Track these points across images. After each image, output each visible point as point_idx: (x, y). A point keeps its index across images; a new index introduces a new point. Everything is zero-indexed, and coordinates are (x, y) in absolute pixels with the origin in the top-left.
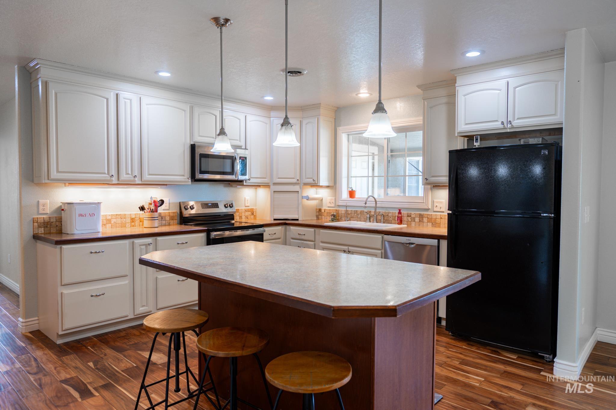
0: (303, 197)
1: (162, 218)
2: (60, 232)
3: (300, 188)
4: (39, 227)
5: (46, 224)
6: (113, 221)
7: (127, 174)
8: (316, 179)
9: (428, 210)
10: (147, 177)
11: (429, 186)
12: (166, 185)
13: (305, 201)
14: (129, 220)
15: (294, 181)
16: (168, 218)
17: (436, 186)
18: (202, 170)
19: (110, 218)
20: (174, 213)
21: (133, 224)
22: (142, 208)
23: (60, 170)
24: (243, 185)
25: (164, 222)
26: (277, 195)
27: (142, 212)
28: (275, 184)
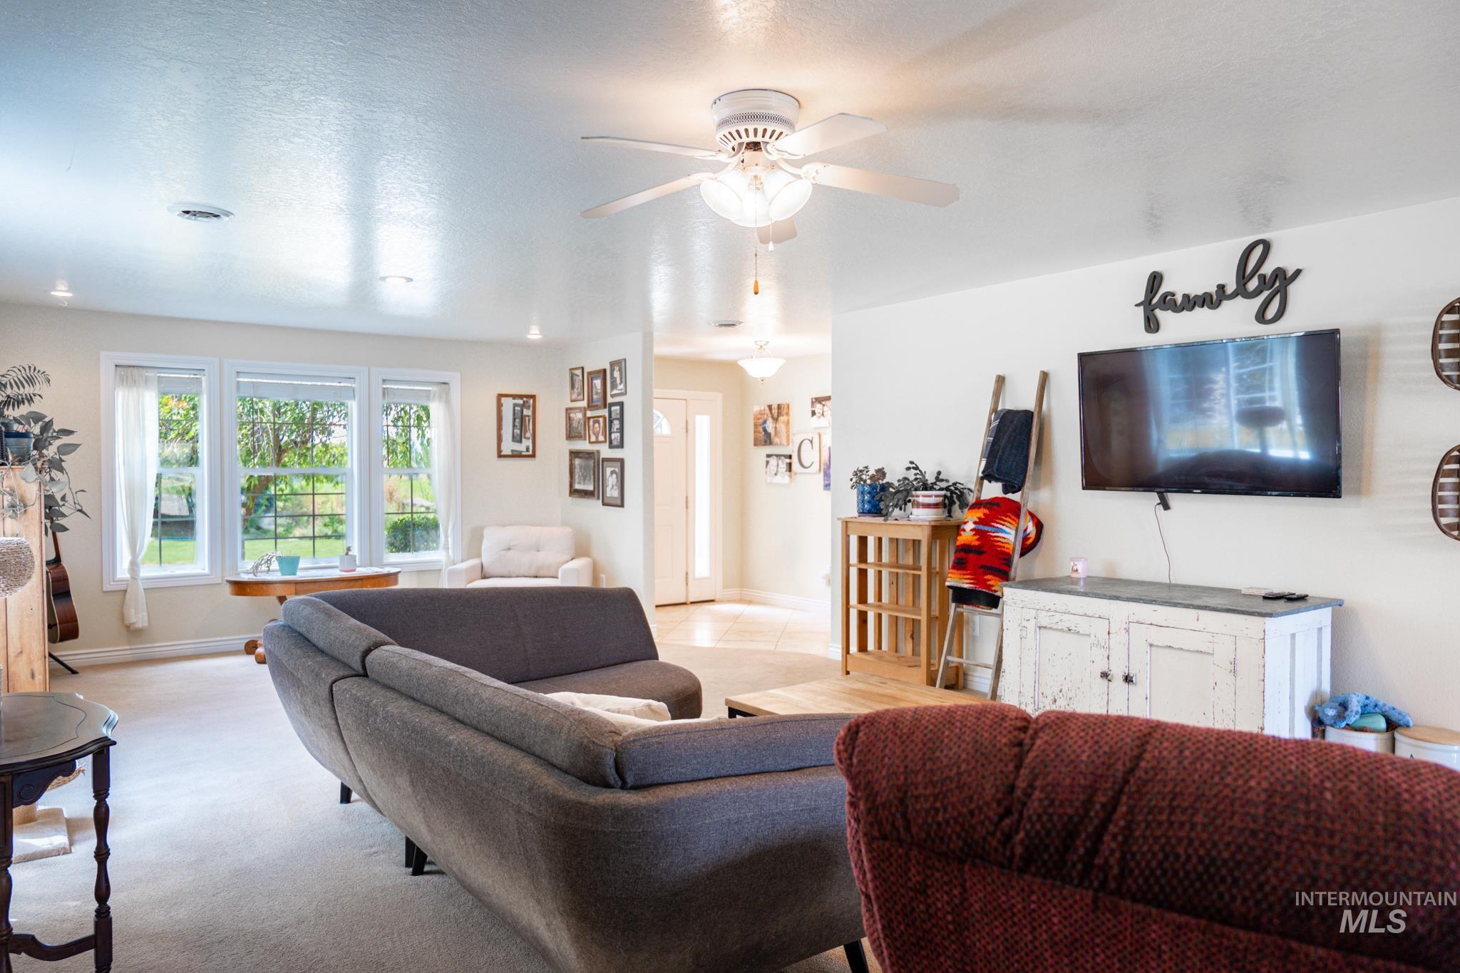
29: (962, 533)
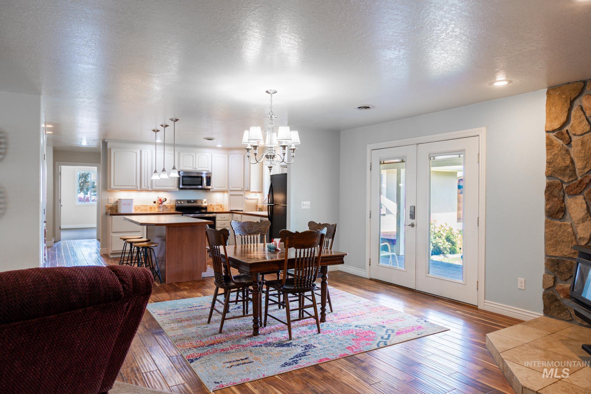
0: (245, 198)
1: (166, 207)
2: (117, 211)
3: (244, 193)
4: (108, 209)
5: (111, 208)
6: (141, 208)
7: (145, 186)
8: (249, 188)
10: (154, 187)
12: (167, 191)
13: (246, 200)
14: (149, 208)
15: (240, 189)
16: (169, 208)
18: (184, 183)
19: (140, 206)
20: (173, 205)
21: (151, 210)
22: (155, 202)
23: (115, 185)
24: (210, 191)
25: (167, 209)
26: (232, 197)
27: (155, 204)
28: (231, 191)
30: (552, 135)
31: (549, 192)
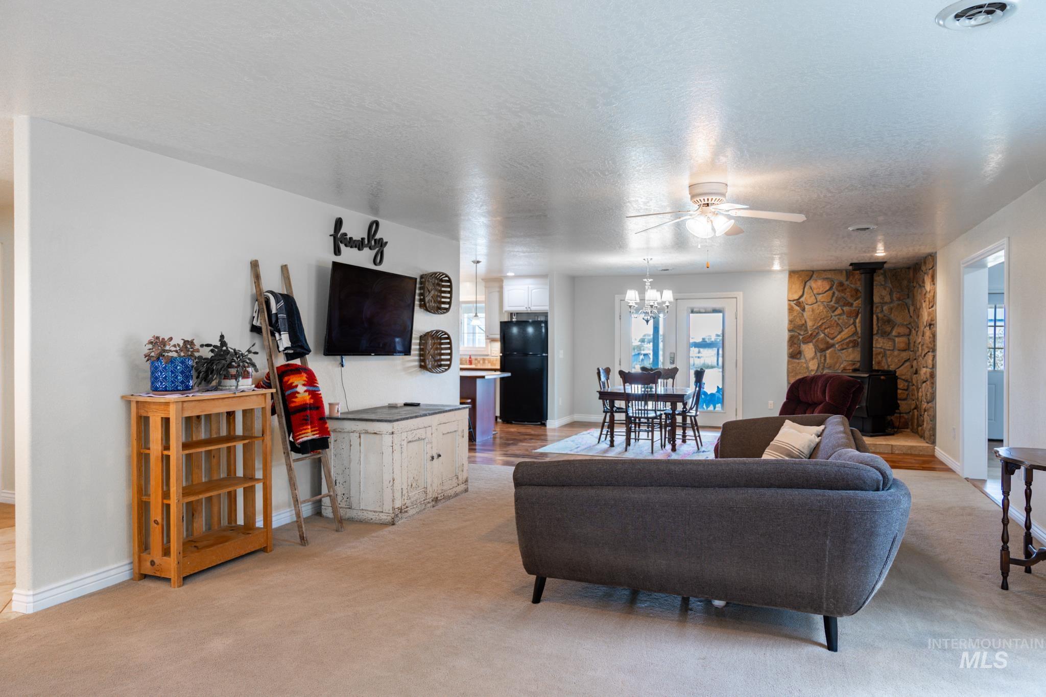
9: (488, 355)
11: (489, 341)
17: (493, 340)
29: (297, 395)
30: (792, 303)
31: (791, 341)
